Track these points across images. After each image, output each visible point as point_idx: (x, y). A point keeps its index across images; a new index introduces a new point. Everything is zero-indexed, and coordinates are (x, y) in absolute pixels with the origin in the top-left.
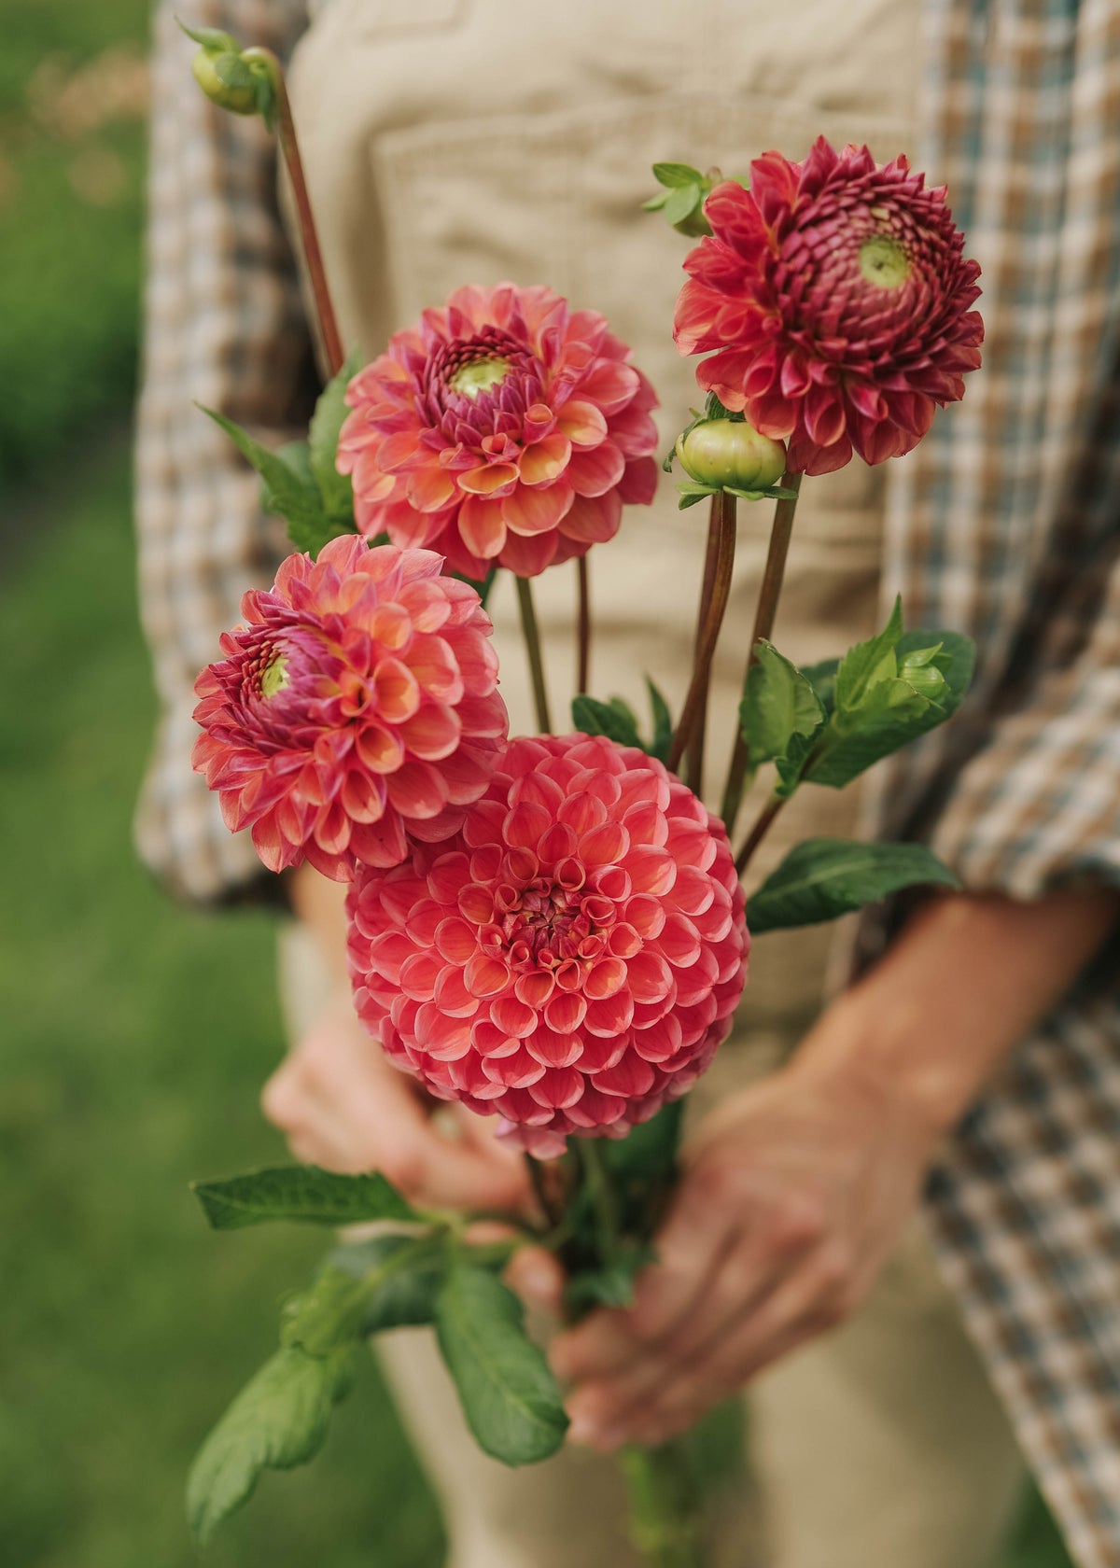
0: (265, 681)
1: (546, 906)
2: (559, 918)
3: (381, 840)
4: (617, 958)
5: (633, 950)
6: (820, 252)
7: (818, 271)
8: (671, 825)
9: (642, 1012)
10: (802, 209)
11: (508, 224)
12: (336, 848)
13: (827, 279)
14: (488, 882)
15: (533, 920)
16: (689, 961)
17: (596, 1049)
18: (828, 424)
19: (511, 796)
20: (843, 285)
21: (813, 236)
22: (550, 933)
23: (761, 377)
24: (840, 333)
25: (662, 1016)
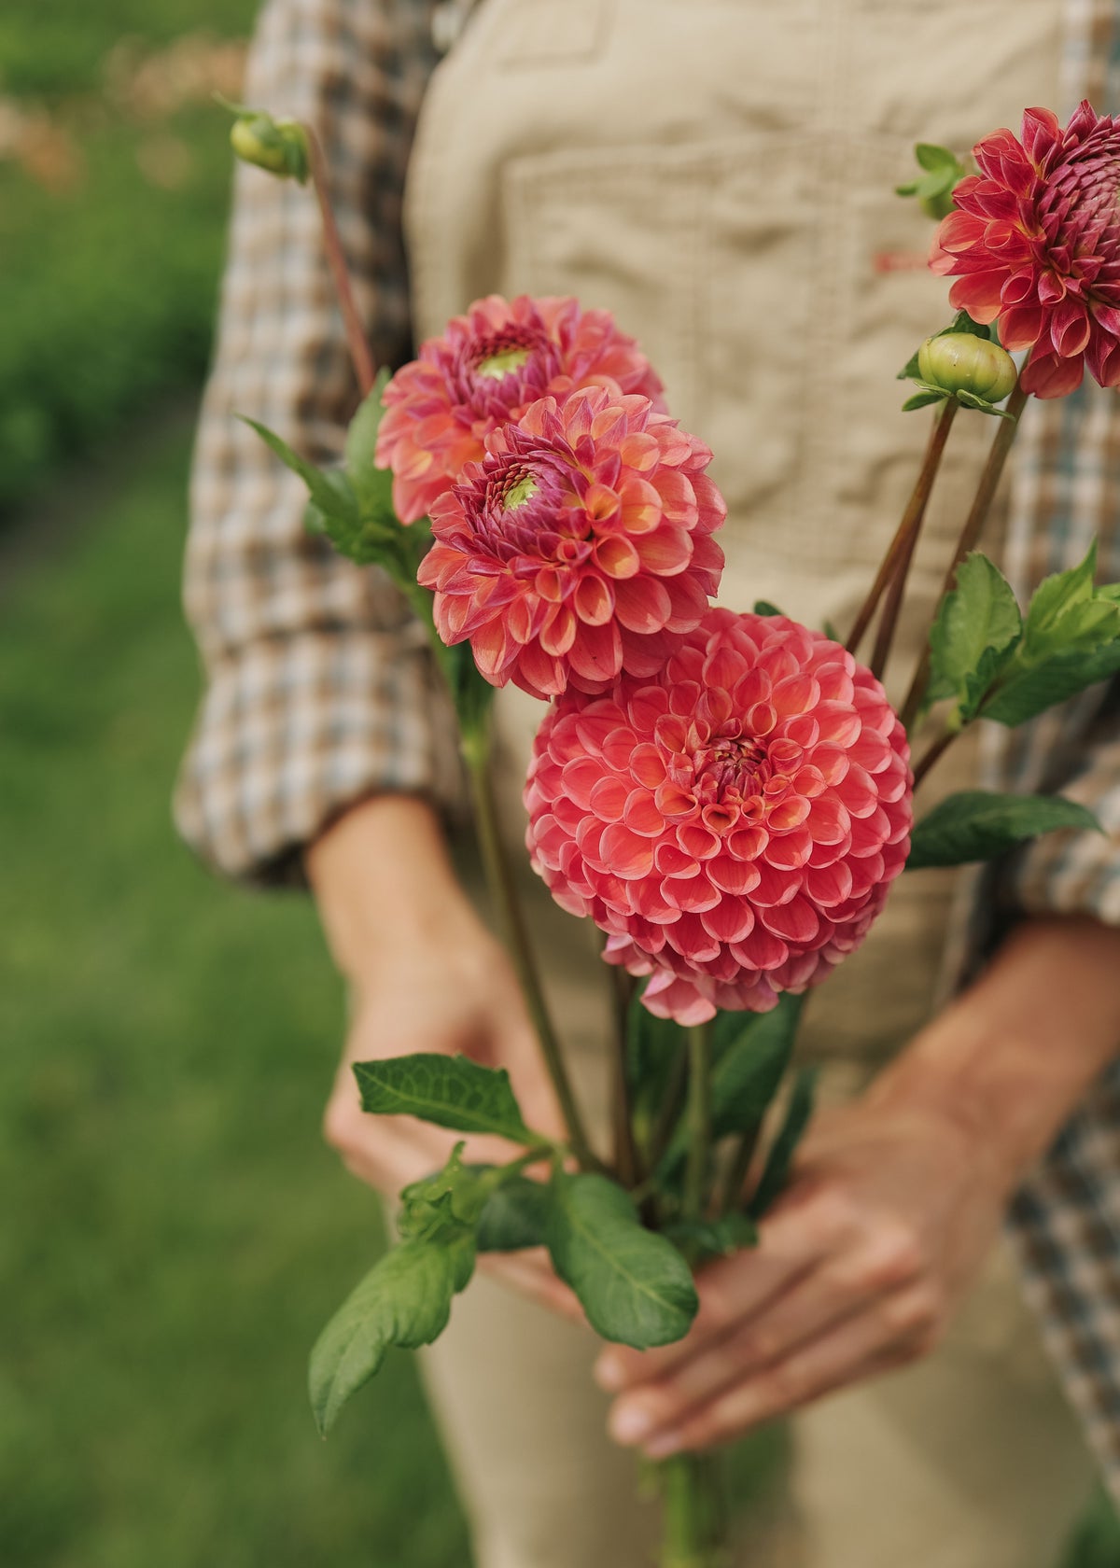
0: (507, 499)
1: (735, 747)
2: (744, 761)
3: (595, 658)
4: (801, 797)
5: (815, 792)
6: (1087, 181)
7: (1082, 199)
8: (856, 693)
9: (821, 852)
10: (1071, 148)
11: (635, 249)
12: (558, 651)
13: (1090, 205)
14: (684, 717)
15: (721, 758)
16: (866, 812)
17: (772, 880)
18: (1073, 336)
19: (710, 646)
20: (1103, 211)
21: (1081, 168)
22: (737, 771)
23: (1018, 286)
24: (1097, 252)
25: (837, 859)
